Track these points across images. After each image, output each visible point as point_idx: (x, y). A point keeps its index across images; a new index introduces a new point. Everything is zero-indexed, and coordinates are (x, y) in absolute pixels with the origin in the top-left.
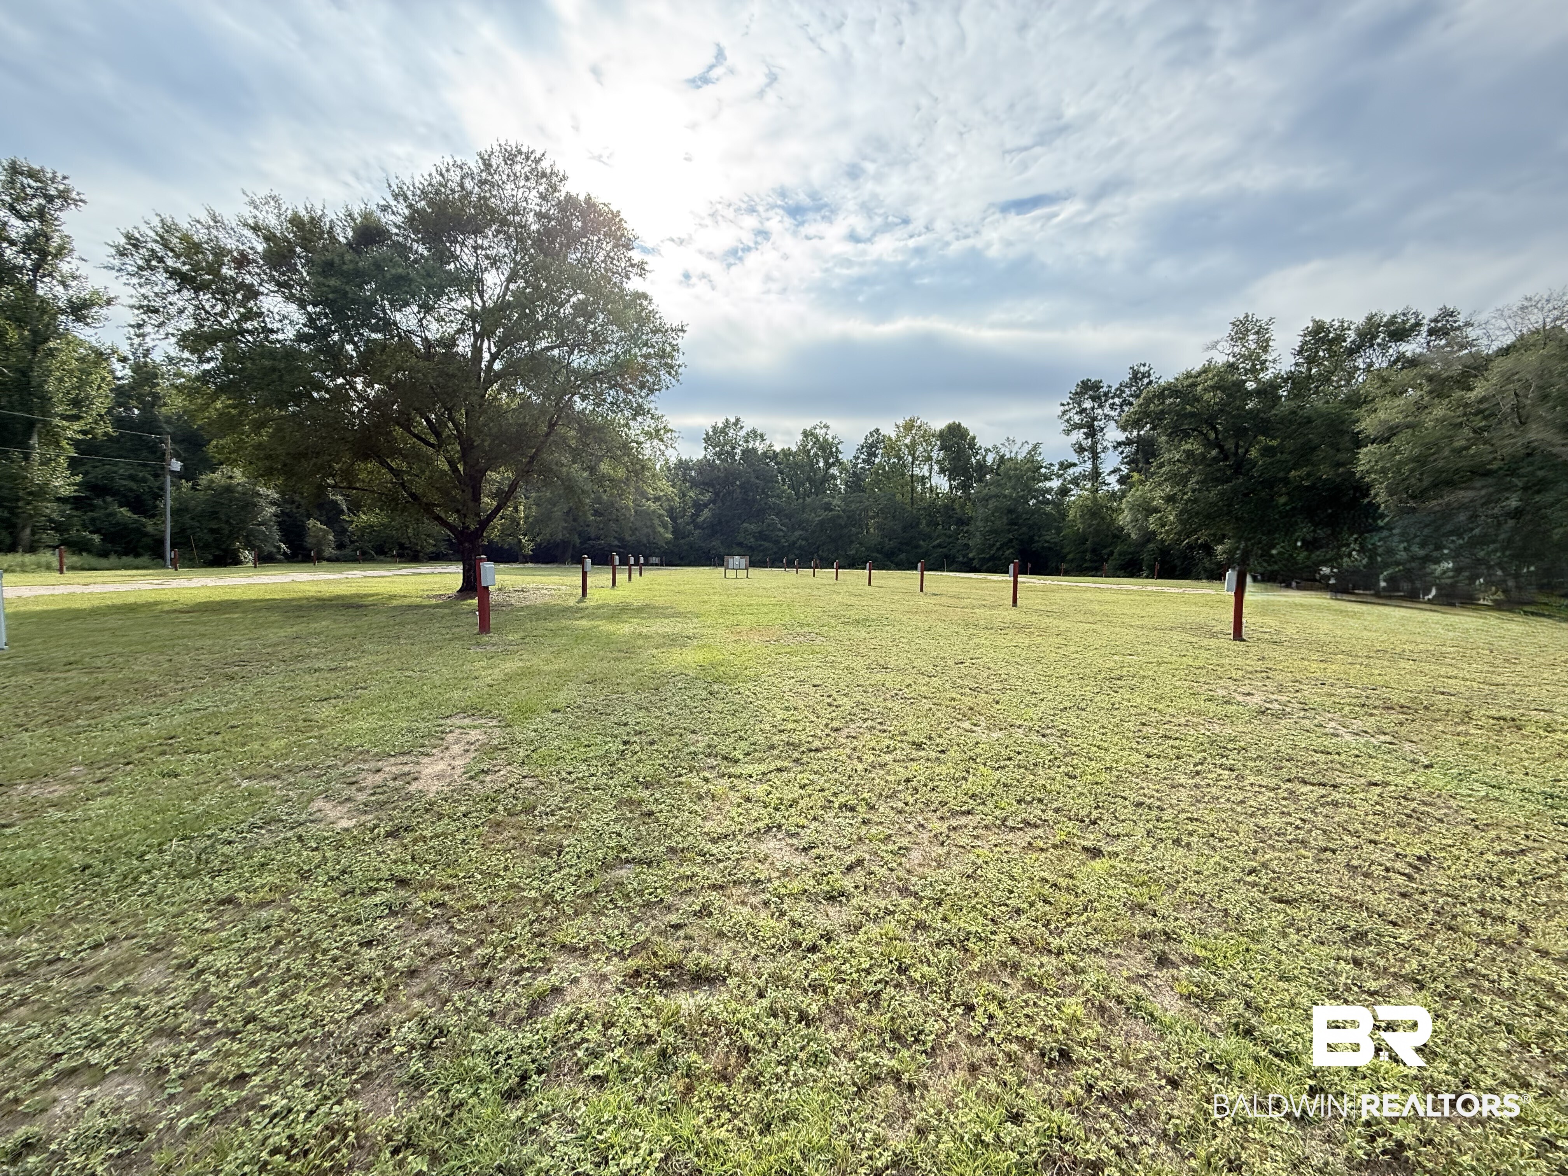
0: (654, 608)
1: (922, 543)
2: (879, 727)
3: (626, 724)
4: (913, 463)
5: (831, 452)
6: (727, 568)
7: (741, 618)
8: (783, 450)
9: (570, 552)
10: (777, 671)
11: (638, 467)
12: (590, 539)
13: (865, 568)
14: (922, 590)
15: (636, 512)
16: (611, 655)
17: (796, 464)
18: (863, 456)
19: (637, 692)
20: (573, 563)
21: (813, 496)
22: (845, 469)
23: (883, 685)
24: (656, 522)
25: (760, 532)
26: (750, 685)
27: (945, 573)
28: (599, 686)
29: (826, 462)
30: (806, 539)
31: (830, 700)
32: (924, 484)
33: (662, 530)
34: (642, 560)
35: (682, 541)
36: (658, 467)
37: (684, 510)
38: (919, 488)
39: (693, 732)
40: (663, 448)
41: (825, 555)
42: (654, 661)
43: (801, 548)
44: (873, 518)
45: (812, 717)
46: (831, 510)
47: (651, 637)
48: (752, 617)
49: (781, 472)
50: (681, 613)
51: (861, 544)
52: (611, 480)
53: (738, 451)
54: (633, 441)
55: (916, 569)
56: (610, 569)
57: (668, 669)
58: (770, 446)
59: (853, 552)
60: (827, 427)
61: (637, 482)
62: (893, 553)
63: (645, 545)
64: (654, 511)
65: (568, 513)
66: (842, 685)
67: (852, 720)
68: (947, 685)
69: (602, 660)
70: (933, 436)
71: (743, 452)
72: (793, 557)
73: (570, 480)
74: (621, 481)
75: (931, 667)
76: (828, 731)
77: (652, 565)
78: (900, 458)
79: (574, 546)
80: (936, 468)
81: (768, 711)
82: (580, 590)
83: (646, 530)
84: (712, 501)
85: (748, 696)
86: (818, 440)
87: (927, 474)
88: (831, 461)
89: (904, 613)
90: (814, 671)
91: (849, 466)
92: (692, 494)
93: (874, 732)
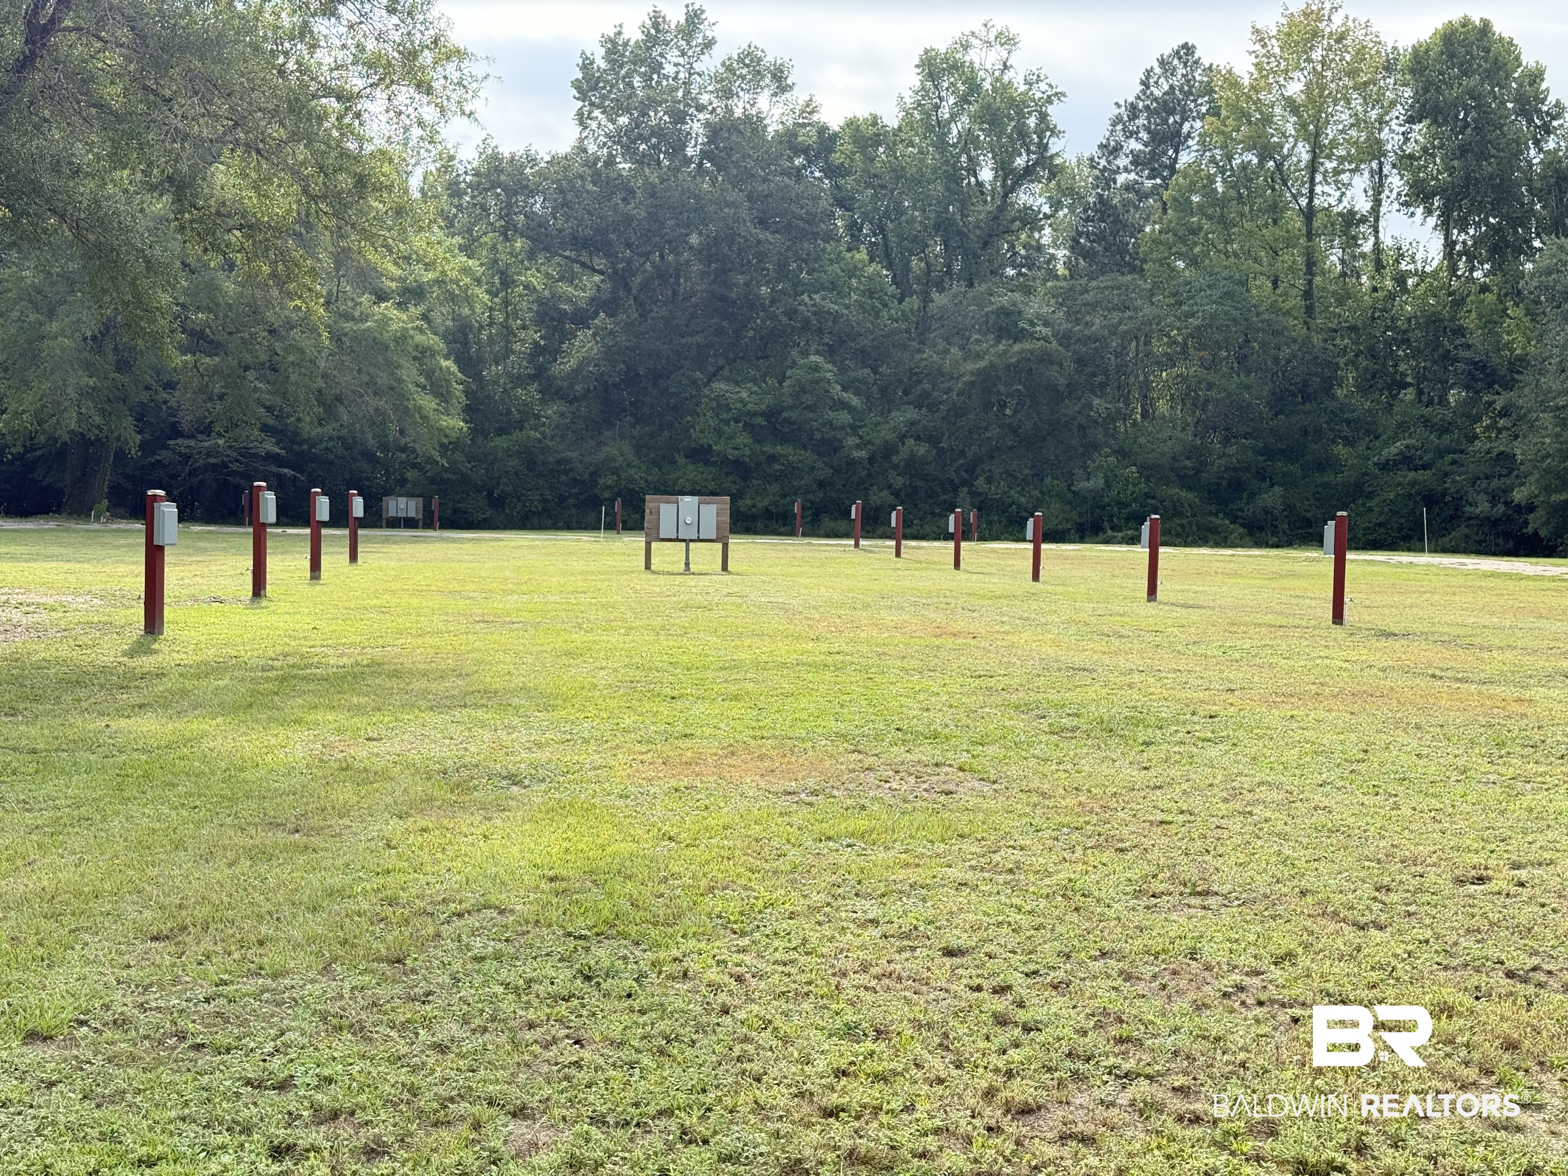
0: (396, 674)
1: (1340, 450)
2: (1177, 1104)
3: (283, 1086)
4: (1313, 167)
5: (1022, 132)
6: (654, 536)
7: (699, 708)
8: (851, 124)
9: (105, 479)
10: (817, 898)
11: (345, 181)
12: (176, 431)
13: (1134, 540)
14: (1338, 616)
15: (337, 338)
16: (240, 840)
17: (898, 174)
18: (1134, 145)
19: (326, 970)
20: (116, 516)
21: (958, 287)
22: (1070, 191)
23: (1193, 955)
24: (409, 373)
25: (771, 414)
26: (722, 946)
27: (1425, 559)
28: (194, 951)
29: (1004, 168)
30: (932, 439)
31: (1001, 1004)
32: (1352, 241)
33: (428, 403)
34: (358, 506)
35: (500, 442)
36: (415, 182)
37: (508, 333)
38: (1334, 257)
39: (520, 1113)
40: (429, 113)
41: (996, 491)
42: (390, 859)
43: (912, 467)
44: (1170, 361)
45: (937, 1065)
46: (1019, 336)
47: (384, 775)
48: (736, 709)
49: (844, 202)
50: (490, 694)
51: (1123, 454)
52: (250, 228)
53: (696, 127)
54: (328, 91)
55: (1317, 541)
56: (244, 536)
57: (437, 891)
58: (810, 108)
59: (1096, 483)
60: (1007, 40)
61: (339, 233)
62: (1237, 486)
63: (369, 456)
64: (402, 338)
65: (97, 341)
66: (1048, 951)
67: (1077, 1076)
68: (1426, 958)
69: (208, 857)
70: (1389, 68)
71: (714, 132)
72: (886, 496)
73: (103, 223)
74: (279, 231)
75: (1367, 890)
76: (992, 1114)
77: (395, 523)
78: (1266, 151)
79: (121, 455)
80: (1396, 182)
81: (786, 1040)
82: (139, 611)
83: (373, 402)
84: (599, 304)
85: (715, 988)
86: (974, 86)
87: (1363, 206)
88: (1020, 162)
89: (1271, 702)
90: (951, 900)
91: (1085, 178)
92: (533, 278)
93: (1156, 1122)
